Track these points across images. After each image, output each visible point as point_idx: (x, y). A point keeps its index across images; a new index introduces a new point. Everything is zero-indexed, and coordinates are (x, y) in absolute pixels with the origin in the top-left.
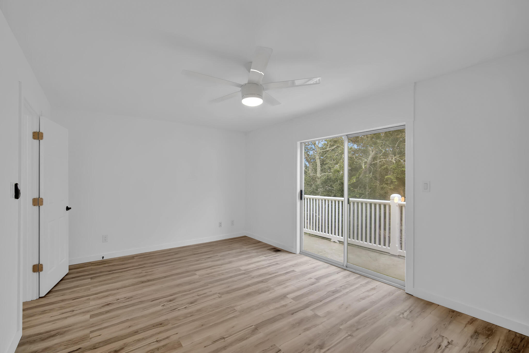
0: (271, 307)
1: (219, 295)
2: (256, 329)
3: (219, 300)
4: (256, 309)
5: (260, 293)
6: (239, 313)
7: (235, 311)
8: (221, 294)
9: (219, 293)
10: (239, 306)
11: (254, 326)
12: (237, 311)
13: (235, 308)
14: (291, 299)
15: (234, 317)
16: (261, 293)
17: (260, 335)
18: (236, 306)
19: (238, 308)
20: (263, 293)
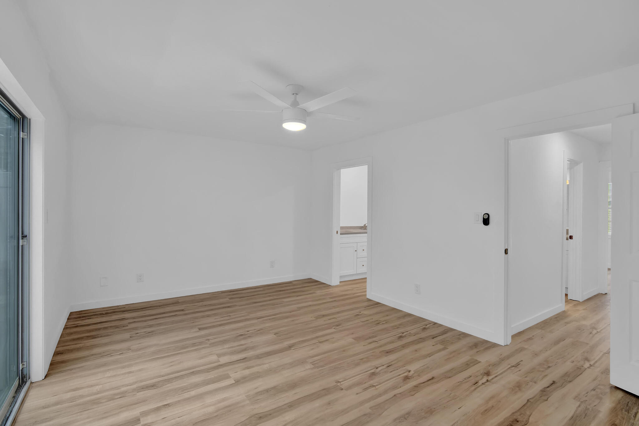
0: (266, 367)
1: (341, 385)
2: (290, 347)
3: (337, 377)
4: (286, 364)
5: (274, 388)
6: (307, 360)
7: (312, 363)
8: (337, 388)
9: (342, 389)
10: (308, 369)
11: (292, 349)
12: (310, 363)
13: (312, 366)
14: (231, 378)
15: (313, 357)
16: (271, 388)
17: (286, 343)
18: (312, 369)
19: (309, 366)
20: (269, 389)
